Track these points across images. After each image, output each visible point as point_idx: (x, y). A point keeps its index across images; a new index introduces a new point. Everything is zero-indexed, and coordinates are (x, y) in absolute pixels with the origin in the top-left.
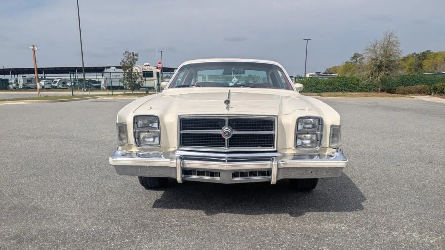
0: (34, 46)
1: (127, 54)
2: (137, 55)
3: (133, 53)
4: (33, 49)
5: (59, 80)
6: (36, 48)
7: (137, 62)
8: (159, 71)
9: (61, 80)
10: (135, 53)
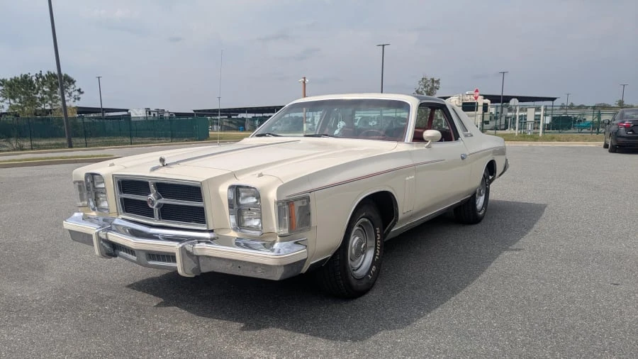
0: (305, 78)
1: (424, 81)
2: (438, 82)
3: (433, 80)
4: (304, 82)
5: (360, 118)
6: (307, 80)
7: (437, 91)
8: (487, 101)
9: (363, 117)
10: (435, 80)
